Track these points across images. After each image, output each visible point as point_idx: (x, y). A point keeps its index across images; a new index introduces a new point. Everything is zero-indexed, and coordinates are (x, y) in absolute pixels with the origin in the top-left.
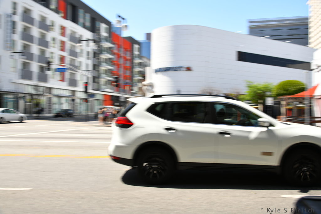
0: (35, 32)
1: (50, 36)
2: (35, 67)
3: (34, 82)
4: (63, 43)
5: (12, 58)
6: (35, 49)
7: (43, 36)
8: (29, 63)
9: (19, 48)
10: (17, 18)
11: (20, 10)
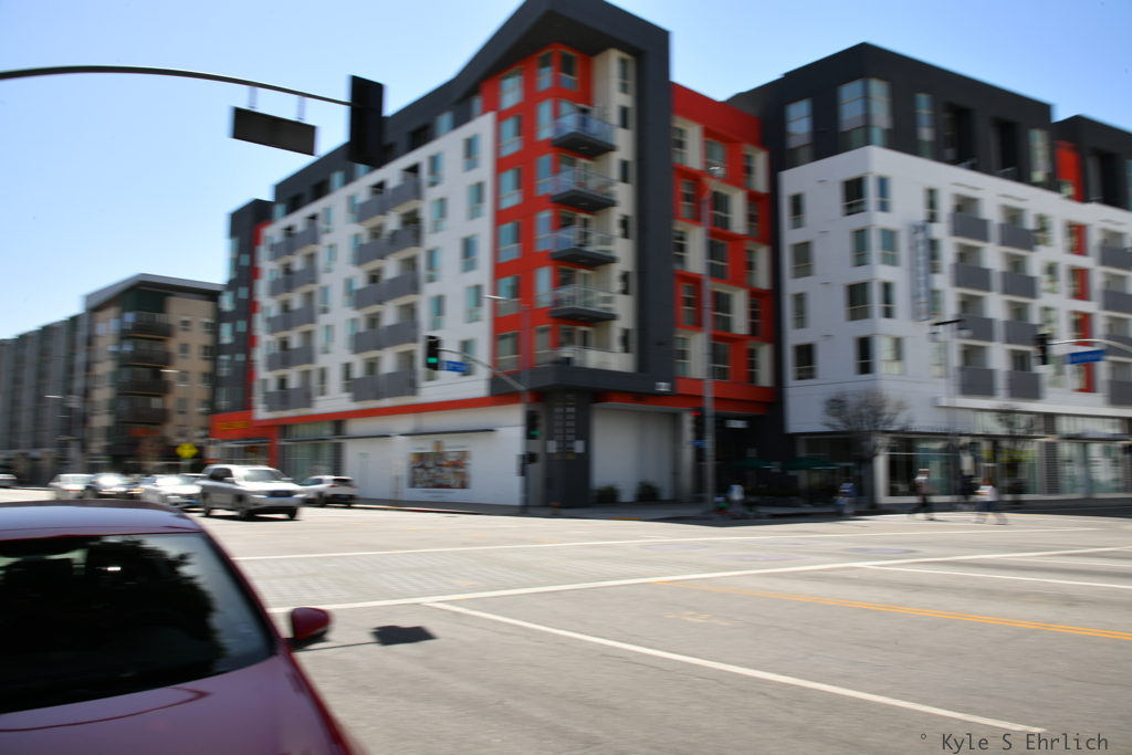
0: (993, 257)
1: (1036, 262)
2: (998, 357)
3: (1000, 401)
4: (1080, 276)
5: (935, 341)
6: (996, 306)
7: (1017, 264)
8: (982, 348)
9: (950, 309)
10: (940, 231)
11: (946, 207)
